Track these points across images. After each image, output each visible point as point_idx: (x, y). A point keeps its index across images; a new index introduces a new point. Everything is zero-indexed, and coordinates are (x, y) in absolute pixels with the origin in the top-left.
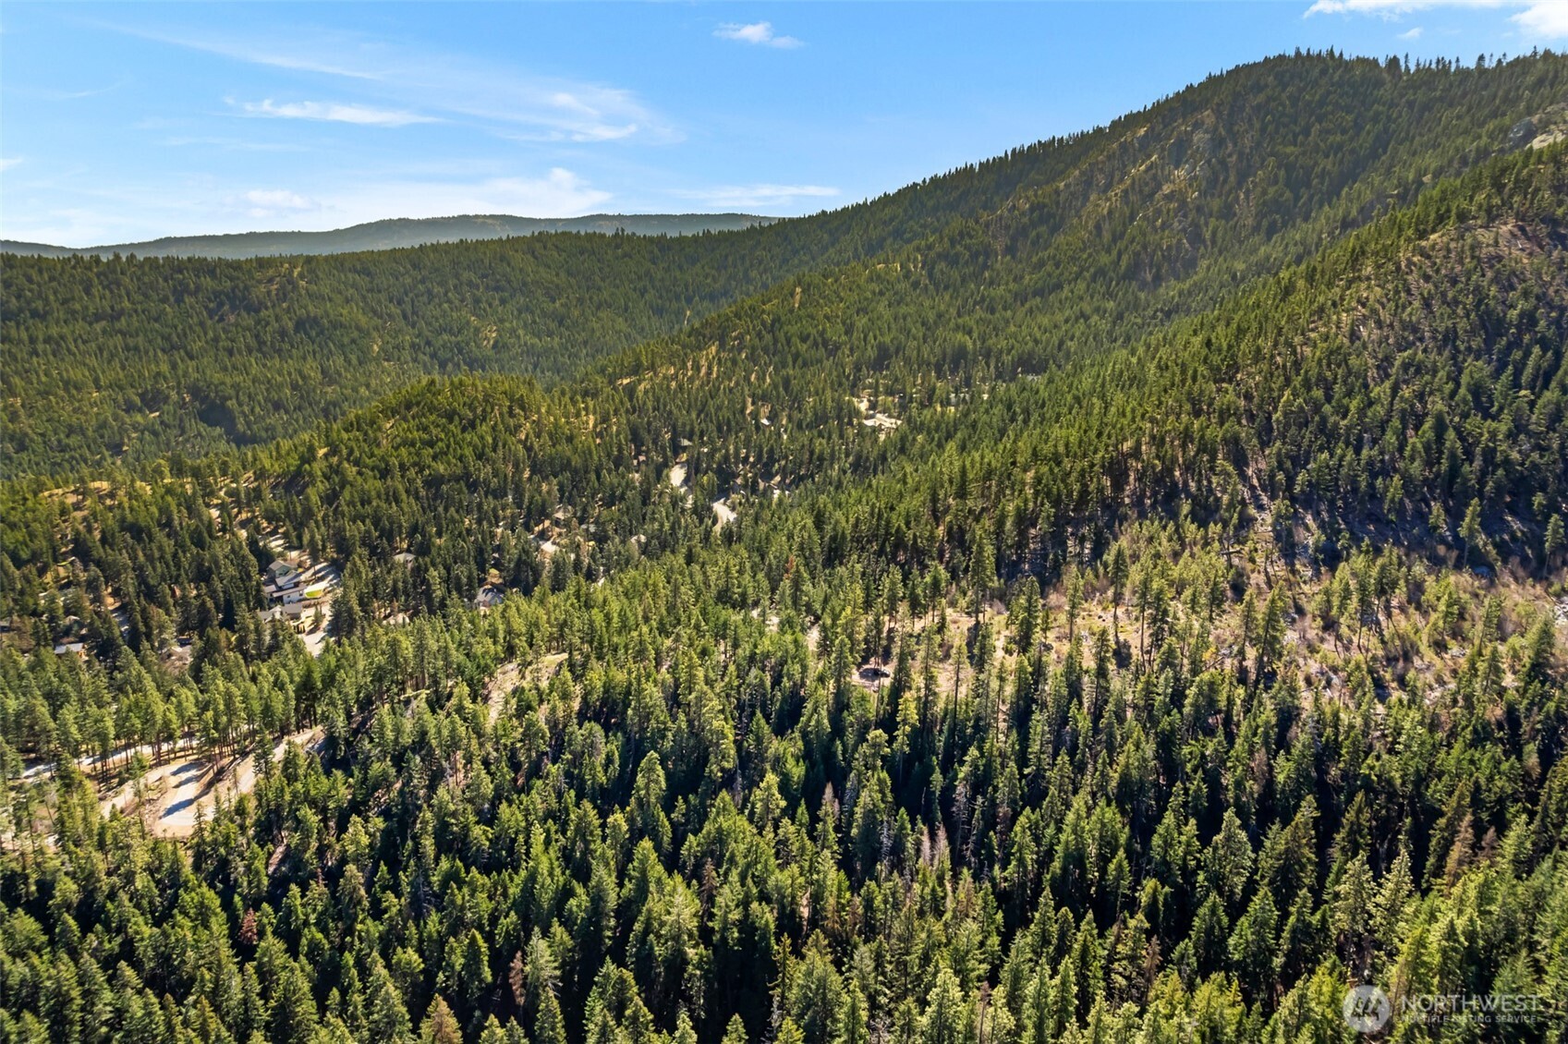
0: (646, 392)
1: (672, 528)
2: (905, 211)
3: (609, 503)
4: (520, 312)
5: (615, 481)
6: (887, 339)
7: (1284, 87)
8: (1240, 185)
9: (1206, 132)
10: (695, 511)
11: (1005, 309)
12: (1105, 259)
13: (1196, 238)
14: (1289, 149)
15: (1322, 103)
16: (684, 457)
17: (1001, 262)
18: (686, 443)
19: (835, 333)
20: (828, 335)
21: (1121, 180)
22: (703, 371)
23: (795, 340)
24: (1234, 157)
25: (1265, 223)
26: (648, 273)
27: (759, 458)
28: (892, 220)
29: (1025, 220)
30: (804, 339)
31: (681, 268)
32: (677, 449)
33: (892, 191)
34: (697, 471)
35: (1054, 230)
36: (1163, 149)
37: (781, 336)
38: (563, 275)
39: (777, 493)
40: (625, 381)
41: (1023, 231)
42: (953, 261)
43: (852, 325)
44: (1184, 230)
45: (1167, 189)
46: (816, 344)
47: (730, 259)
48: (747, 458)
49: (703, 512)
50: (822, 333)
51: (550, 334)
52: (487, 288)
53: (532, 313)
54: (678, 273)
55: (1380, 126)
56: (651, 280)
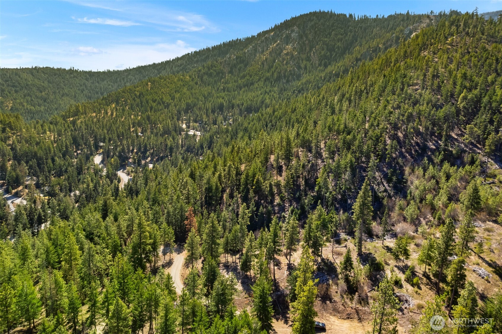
0: (81, 122)
1: (95, 187)
2: (186, 62)
3: (59, 174)
4: (25, 96)
5: (62, 163)
6: (190, 101)
7: (319, 21)
8: (311, 50)
9: (296, 33)
10: (108, 176)
11: (234, 91)
12: (268, 75)
13: (299, 67)
14: (326, 39)
15: (332, 26)
16: (101, 151)
17: (228, 76)
18: (102, 144)
19: (167, 99)
20: (164, 100)
21: (267, 49)
22: (109, 114)
23: (150, 102)
24: (307, 42)
25: (323, 62)
26: (84, 84)
27: (139, 149)
28: (181, 65)
29: (235, 62)
30: (154, 101)
31: (98, 82)
32: (97, 147)
33: (180, 56)
34: (108, 157)
35: (246, 66)
36: (281, 39)
37: (144, 100)
38: (46, 82)
39: (151, 166)
40: (71, 119)
41: (235, 66)
42: (210, 75)
43: (174, 96)
44: (295, 64)
45: (285, 52)
46: (159, 103)
47: (118, 79)
48: (133, 150)
49: (112, 177)
50: (162, 99)
51: (40, 105)
52: (8, 86)
53: (31, 96)
54: (97, 84)
55: (353, 33)
56: (86, 86)
